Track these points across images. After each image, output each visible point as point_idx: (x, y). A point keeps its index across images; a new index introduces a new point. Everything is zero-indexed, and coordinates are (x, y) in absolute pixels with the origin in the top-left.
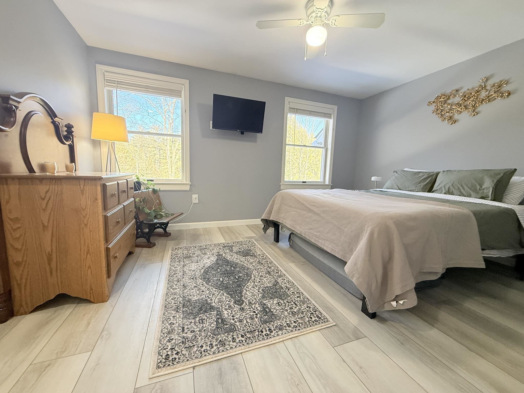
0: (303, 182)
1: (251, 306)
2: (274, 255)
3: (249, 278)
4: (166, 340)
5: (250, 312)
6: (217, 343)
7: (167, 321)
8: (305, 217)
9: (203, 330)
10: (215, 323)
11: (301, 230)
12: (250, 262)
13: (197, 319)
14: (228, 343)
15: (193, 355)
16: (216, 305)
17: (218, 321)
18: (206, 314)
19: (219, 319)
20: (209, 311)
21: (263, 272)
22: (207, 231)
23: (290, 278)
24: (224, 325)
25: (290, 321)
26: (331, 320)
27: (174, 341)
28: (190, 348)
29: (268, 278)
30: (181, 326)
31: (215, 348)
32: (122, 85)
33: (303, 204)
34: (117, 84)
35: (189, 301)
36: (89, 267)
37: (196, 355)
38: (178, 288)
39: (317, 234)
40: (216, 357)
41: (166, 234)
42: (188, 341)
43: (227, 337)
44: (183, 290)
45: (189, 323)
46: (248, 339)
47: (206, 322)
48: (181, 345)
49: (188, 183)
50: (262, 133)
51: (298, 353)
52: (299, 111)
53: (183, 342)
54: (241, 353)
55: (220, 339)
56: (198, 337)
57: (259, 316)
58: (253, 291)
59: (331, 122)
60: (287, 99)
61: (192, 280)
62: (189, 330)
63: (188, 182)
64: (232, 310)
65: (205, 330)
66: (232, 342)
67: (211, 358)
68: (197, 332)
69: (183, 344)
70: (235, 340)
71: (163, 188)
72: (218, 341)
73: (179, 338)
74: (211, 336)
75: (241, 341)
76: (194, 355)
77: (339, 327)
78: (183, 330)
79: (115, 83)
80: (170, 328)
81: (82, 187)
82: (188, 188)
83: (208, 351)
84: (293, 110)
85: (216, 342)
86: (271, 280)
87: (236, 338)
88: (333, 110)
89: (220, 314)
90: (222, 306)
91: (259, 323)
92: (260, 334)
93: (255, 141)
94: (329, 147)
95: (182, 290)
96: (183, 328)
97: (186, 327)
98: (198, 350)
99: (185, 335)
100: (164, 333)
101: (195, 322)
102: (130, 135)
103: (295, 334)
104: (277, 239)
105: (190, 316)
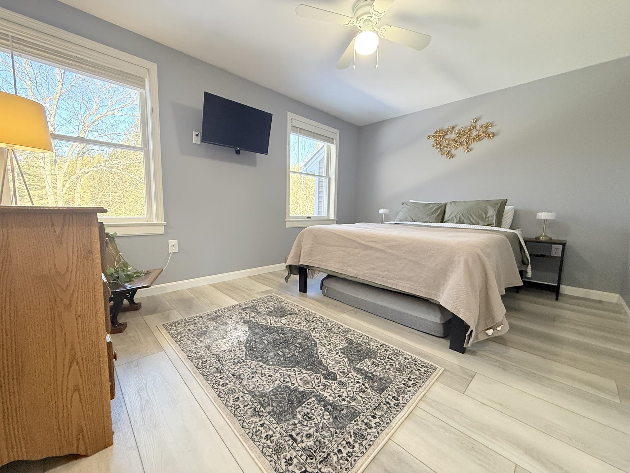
0: (308, 218)
1: (347, 377)
2: (316, 309)
3: (313, 342)
4: (283, 464)
5: (354, 384)
6: (353, 438)
7: (256, 436)
8: (361, 256)
9: (320, 428)
10: (326, 413)
12: (295, 322)
13: (299, 416)
14: (366, 432)
15: (339, 467)
16: (306, 389)
17: (328, 409)
18: (303, 405)
19: (326, 406)
20: (305, 400)
21: (323, 332)
22: (199, 292)
23: (359, 332)
24: (340, 412)
25: (403, 380)
26: (439, 367)
27: (295, 461)
28: (326, 460)
29: (335, 336)
30: (285, 434)
31: (357, 445)
33: (354, 241)
34: (13, 42)
35: (264, 395)
36: (76, 389)
37: (343, 466)
38: (230, 382)
39: (385, 274)
40: (369, 456)
41: (135, 307)
42: (315, 452)
43: (357, 425)
44: (241, 383)
45: (293, 426)
46: (382, 417)
47: (314, 417)
48: (311, 461)
49: (160, 222)
50: (267, 154)
51: (441, 413)
52: (302, 131)
53: (311, 456)
54: (390, 439)
55: (352, 431)
56: (323, 440)
57: (367, 385)
58: (334, 358)
59: (334, 148)
60: (290, 115)
61: (239, 364)
62: (302, 436)
63: (163, 222)
64: (331, 388)
65: (322, 428)
66: (368, 429)
67: (365, 461)
68: (315, 434)
69: (312, 459)
70: (370, 424)
71: (120, 232)
72: (353, 435)
73: (300, 453)
74: (338, 431)
75: (378, 425)
76: (341, 468)
77: (449, 371)
78: (295, 440)
79: (8, 40)
80: (272, 445)
82: (161, 230)
83: (354, 454)
84: (296, 129)
85: (351, 437)
86: (341, 338)
87: (370, 423)
88: (335, 135)
89: (321, 399)
90: (314, 388)
91: (376, 394)
92: (388, 407)
93: (253, 164)
94: (333, 177)
95: (238, 383)
96: (291, 436)
97: (293, 433)
98: (340, 458)
99: (303, 445)
100: (270, 456)
101: (299, 421)
103: (421, 392)
104: (303, 288)
105: (286, 416)
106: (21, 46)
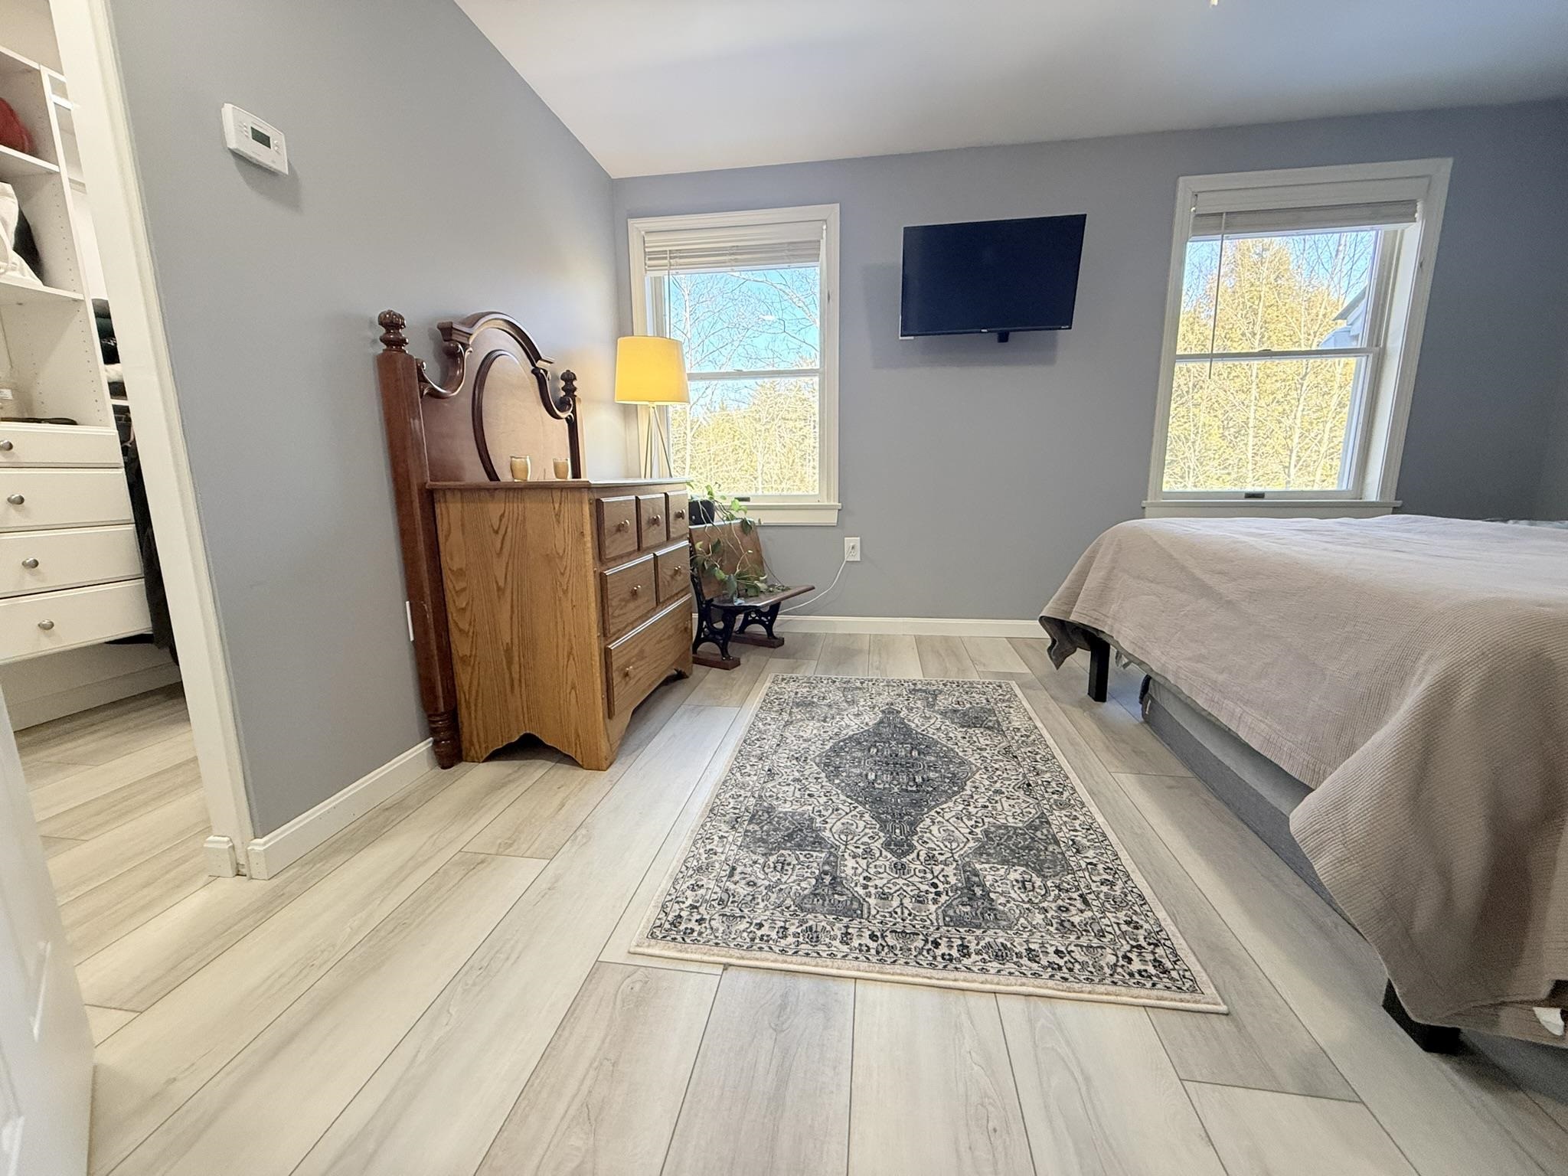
0: (1250, 496)
1: (929, 867)
3: (956, 789)
4: (688, 884)
5: (921, 883)
6: (799, 930)
7: (703, 842)
9: (778, 888)
10: (813, 881)
11: (1164, 659)
12: (977, 744)
13: (773, 859)
14: (828, 940)
15: (733, 936)
16: (832, 839)
17: (823, 879)
18: (798, 852)
19: (827, 874)
20: (809, 848)
21: (1007, 783)
22: (882, 645)
23: (1100, 819)
24: (833, 894)
25: (1042, 943)
26: (1210, 991)
27: (702, 891)
28: (731, 918)
29: (1020, 801)
30: (730, 863)
31: (791, 939)
32: (681, 257)
33: (1183, 568)
34: (671, 258)
35: (770, 810)
36: (573, 687)
37: (739, 939)
38: (755, 775)
40: (785, 962)
42: (732, 902)
43: (832, 925)
44: (765, 782)
45: (751, 862)
46: (886, 948)
47: (790, 872)
48: (716, 905)
49: (832, 503)
50: (1070, 328)
51: (1035, 1045)
52: (1239, 219)
53: (721, 901)
54: (856, 979)
55: (811, 923)
56: (760, 900)
57: (944, 898)
58: (953, 829)
59: (1412, 235)
60: (1187, 185)
61: (795, 762)
62: (744, 878)
63: (835, 503)
64: (870, 861)
65: (781, 890)
66: (838, 941)
67: (772, 961)
68: (762, 888)
69: (719, 904)
70: (851, 939)
72: (804, 927)
73: (717, 889)
74: (793, 908)
75: (863, 949)
76: (734, 939)
78: (731, 875)
79: (665, 258)
80: (704, 860)
81: (557, 506)
82: (832, 518)
83: (771, 942)
84: (1212, 221)
85: (798, 927)
86: (1028, 809)
87: (855, 937)
88: (1426, 181)
89: (834, 862)
90: (846, 845)
91: (937, 920)
92: (926, 947)
94: (1396, 342)
95: (762, 782)
96: (734, 869)
97: (739, 869)
98: (749, 930)
99: (732, 886)
100: (687, 868)
101: (765, 863)
102: (692, 385)
103: (1048, 986)
104: (1099, 691)
105: (759, 847)
106: (678, 260)
